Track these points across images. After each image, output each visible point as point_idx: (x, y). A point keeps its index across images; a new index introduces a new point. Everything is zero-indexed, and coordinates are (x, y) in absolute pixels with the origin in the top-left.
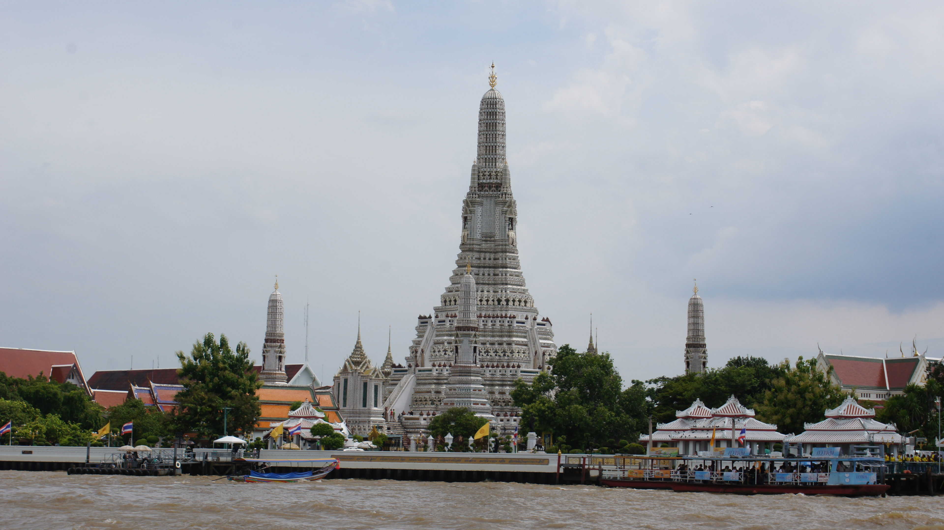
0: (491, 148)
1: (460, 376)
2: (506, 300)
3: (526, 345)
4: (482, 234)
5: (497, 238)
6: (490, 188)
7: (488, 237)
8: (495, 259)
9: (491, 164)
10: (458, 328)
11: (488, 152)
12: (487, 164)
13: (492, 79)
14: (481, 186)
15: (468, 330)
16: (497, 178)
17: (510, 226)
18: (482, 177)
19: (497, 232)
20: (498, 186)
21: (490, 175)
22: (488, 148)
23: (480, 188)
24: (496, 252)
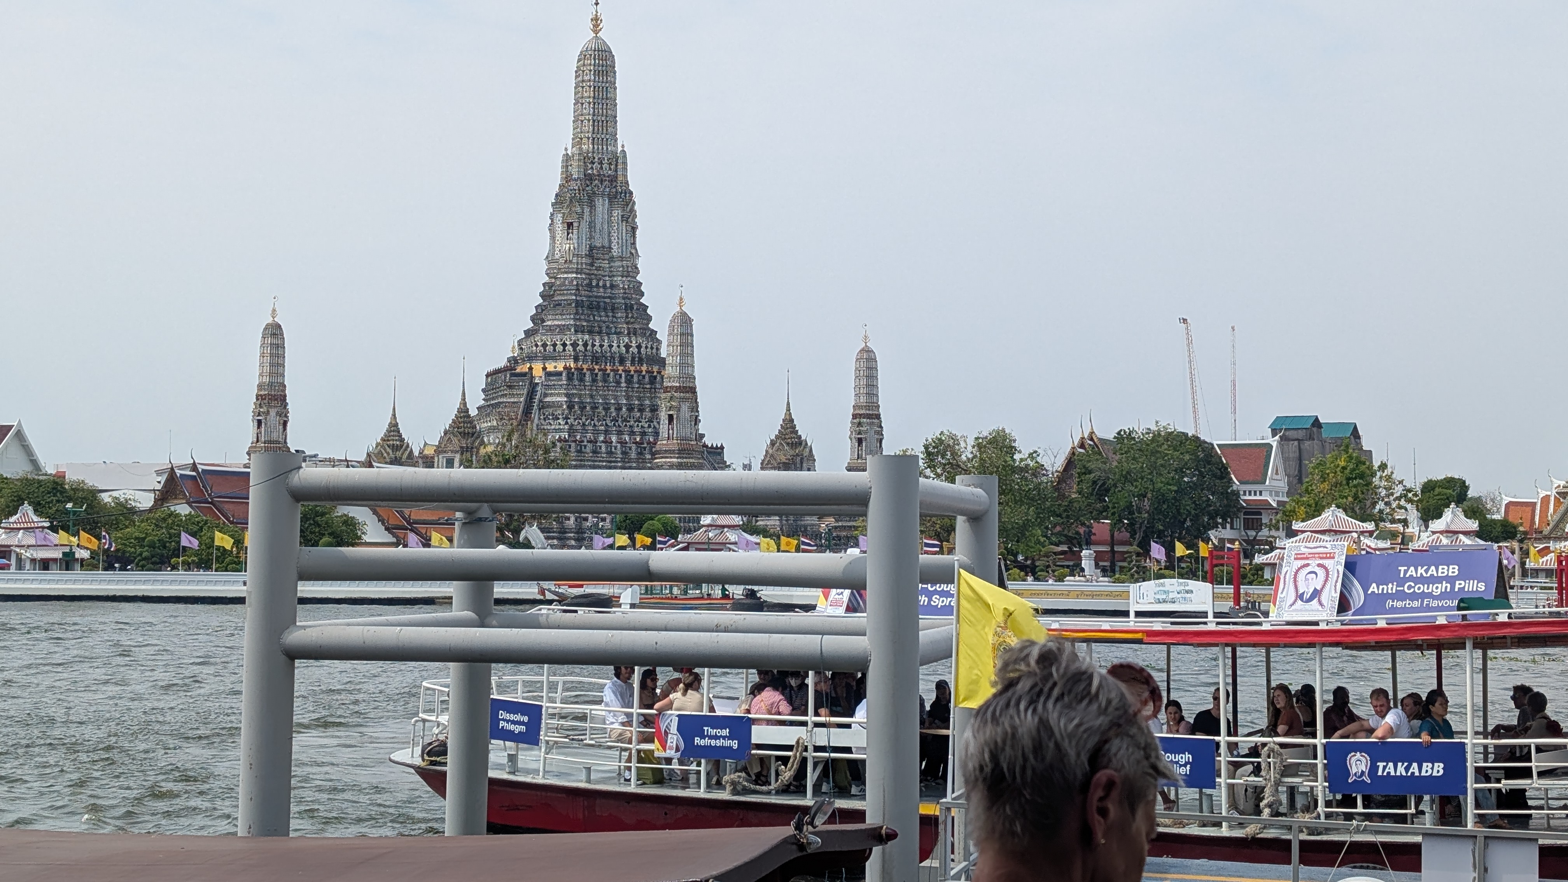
0: (600, 124)
2: (637, 347)
4: (593, 249)
5: (614, 255)
6: (602, 182)
7: (600, 254)
8: (611, 286)
9: (600, 147)
11: (596, 128)
12: (596, 147)
13: (596, 21)
14: (589, 178)
15: (686, 392)
16: (610, 169)
18: (590, 166)
19: (615, 247)
20: (613, 179)
21: (601, 163)
22: (596, 124)
23: (588, 182)
24: (614, 276)
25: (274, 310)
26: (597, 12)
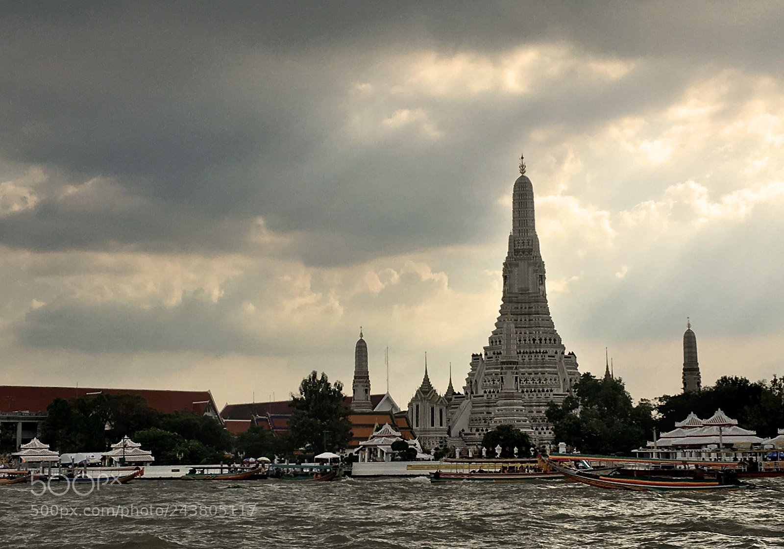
0: (523, 222)
1: (505, 400)
2: (539, 339)
3: (557, 374)
4: (519, 289)
5: (531, 291)
6: (523, 252)
7: (524, 291)
8: (529, 308)
9: (523, 234)
10: (503, 363)
11: (521, 224)
12: (521, 234)
13: (522, 168)
14: (517, 251)
15: (511, 364)
16: (528, 245)
17: (541, 281)
18: (517, 245)
19: (530, 287)
20: (530, 251)
21: (523, 243)
22: (521, 222)
23: (516, 254)
24: (530, 303)
25: (361, 334)
26: (522, 162)
